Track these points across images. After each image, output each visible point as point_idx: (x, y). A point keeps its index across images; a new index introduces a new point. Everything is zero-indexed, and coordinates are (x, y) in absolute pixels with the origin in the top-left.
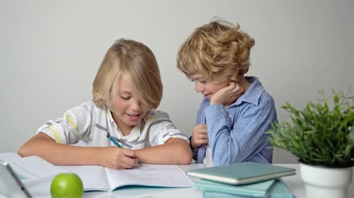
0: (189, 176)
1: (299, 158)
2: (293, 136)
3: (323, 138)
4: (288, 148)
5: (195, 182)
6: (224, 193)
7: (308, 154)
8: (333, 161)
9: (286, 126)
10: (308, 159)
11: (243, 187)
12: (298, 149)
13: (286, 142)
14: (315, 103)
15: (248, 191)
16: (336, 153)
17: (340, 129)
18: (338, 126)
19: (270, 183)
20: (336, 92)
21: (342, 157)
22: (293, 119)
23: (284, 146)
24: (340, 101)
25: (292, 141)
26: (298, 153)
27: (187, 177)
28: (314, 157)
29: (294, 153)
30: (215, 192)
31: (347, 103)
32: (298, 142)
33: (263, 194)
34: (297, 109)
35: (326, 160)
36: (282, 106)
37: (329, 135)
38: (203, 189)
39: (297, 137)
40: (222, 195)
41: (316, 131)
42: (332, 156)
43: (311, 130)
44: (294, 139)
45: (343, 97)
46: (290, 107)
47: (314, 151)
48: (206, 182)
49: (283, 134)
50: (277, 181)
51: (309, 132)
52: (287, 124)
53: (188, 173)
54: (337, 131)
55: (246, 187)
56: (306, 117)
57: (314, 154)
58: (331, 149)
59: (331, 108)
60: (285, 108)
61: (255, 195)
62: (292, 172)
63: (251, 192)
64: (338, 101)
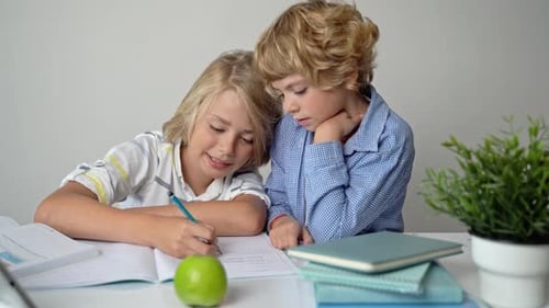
1: (469, 228)
2: (461, 191)
3: (514, 197)
4: (455, 212)
7: (487, 221)
8: (530, 233)
9: (448, 174)
10: (485, 229)
11: (381, 276)
12: (470, 214)
13: (450, 199)
14: (501, 137)
15: (389, 283)
16: (534, 221)
17: (542, 182)
18: (541, 175)
19: (424, 268)
20: (534, 119)
21: (545, 228)
22: (462, 165)
23: (447, 208)
24: (540, 132)
25: (460, 199)
26: (470, 218)
27: (287, 259)
28: (497, 226)
29: (463, 220)
32: (470, 201)
33: (414, 288)
34: (468, 148)
35: (517, 232)
36: (443, 142)
37: (524, 191)
38: (315, 279)
39: (466, 194)
41: (502, 184)
42: (527, 225)
43: (492, 182)
44: (464, 197)
45: (544, 126)
46: (456, 144)
47: (497, 217)
48: (319, 267)
49: (445, 188)
50: (433, 264)
51: (489, 186)
52: (452, 172)
54: (537, 185)
55: (387, 276)
56: (481, 160)
57: (498, 222)
58: (528, 213)
59: (525, 142)
60: (447, 145)
61: (402, 290)
62: (457, 249)
63: (395, 284)
64: (536, 135)
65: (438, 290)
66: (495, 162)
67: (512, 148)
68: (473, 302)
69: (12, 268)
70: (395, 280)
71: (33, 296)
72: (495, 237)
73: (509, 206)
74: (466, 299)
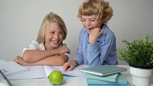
0: (81, 72)
1: (129, 64)
2: (127, 54)
3: (141, 56)
4: (125, 60)
5: (84, 75)
6: (97, 80)
7: (134, 62)
8: (146, 66)
9: (124, 50)
10: (133, 65)
12: (129, 60)
13: (124, 56)
14: (138, 39)
15: (107, 79)
16: (147, 63)
17: (149, 52)
18: (149, 50)
19: (117, 75)
20: (147, 35)
21: (150, 64)
22: (127, 47)
23: (123, 59)
24: (149, 38)
25: (127, 56)
27: (80, 72)
28: (137, 64)
29: (127, 62)
30: (92, 79)
31: (151, 40)
33: (114, 80)
34: (129, 42)
35: (142, 65)
37: (144, 54)
38: (87, 78)
39: (129, 55)
40: (96, 80)
41: (138, 52)
42: (145, 63)
43: (136, 52)
44: (128, 56)
45: (150, 37)
46: (126, 41)
47: (137, 61)
48: (88, 75)
49: (123, 53)
50: (119, 74)
51: (134, 53)
52: (125, 49)
53: (80, 70)
54: (148, 53)
55: (106, 77)
56: (133, 46)
57: (137, 63)
58: (145, 61)
59: (144, 41)
60: (123, 42)
61: (111, 81)
62: (126, 70)
63: (109, 79)
64: (148, 39)
65: (120, 81)
66: (136, 46)
67: (141, 43)
68: (130, 84)
69: (5, 74)
70: (109, 78)
71: (11, 82)
72: (136, 67)
73: (140, 59)
74: (128, 84)
